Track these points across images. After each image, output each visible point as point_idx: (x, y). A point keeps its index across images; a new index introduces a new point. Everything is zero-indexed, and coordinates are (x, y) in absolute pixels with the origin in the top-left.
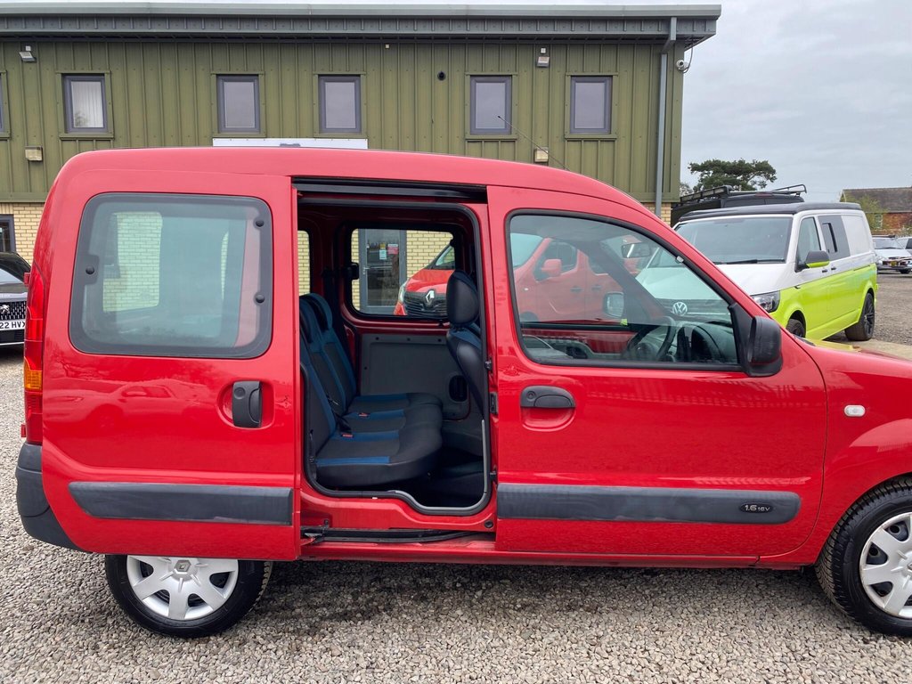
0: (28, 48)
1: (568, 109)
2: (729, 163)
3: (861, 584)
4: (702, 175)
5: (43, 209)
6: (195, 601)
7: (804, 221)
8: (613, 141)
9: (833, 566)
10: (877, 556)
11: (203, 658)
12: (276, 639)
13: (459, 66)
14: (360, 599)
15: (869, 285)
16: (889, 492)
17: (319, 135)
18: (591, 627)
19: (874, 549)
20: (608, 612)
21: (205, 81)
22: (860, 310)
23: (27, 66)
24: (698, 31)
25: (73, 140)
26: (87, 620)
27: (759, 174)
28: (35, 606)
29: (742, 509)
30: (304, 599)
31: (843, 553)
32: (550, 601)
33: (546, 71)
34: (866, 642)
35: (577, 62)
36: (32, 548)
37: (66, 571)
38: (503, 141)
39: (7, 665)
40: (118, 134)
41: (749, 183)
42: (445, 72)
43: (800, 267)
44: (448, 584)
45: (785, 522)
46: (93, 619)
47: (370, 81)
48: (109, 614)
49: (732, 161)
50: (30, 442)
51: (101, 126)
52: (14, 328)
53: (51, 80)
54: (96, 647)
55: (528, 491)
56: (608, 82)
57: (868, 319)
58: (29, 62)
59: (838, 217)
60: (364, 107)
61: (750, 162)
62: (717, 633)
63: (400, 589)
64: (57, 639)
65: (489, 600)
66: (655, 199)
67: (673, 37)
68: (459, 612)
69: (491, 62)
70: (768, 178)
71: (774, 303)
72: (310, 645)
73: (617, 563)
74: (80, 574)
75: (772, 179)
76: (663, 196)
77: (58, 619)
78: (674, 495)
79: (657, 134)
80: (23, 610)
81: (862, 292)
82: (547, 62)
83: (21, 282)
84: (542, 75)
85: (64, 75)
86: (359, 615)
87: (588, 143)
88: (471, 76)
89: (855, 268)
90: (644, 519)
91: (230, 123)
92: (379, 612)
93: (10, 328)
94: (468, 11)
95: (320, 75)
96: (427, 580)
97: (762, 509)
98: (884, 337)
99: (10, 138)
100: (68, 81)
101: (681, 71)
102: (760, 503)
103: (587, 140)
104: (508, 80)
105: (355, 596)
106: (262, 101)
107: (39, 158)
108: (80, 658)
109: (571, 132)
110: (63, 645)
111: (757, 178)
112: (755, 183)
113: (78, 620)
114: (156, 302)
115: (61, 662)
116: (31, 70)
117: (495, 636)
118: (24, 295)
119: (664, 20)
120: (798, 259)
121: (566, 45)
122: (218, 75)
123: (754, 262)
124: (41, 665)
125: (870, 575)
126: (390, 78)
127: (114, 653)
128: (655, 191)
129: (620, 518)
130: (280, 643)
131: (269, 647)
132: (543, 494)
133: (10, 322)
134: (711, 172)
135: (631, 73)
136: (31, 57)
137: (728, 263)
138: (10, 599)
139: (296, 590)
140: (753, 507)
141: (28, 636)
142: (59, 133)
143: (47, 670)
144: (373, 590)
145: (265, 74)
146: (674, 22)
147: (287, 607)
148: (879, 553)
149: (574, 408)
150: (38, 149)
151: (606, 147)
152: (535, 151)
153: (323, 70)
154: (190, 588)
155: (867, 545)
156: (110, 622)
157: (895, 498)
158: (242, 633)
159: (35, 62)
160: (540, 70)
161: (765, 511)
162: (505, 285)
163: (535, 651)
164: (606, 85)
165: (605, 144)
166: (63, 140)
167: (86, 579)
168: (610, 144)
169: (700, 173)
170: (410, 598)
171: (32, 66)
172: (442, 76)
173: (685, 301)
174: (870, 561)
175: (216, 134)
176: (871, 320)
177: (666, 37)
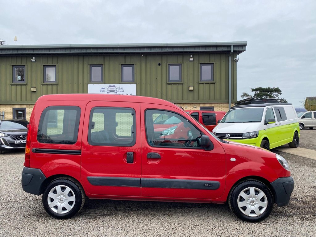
0: (34, 58)
1: (199, 74)
2: (265, 88)
3: (238, 207)
4: (256, 93)
5: (34, 106)
6: (64, 209)
7: (268, 109)
8: (214, 83)
9: (231, 202)
10: (242, 199)
11: (65, 223)
12: (84, 220)
13: (165, 61)
14: (109, 212)
15: (296, 129)
16: (244, 182)
17: (121, 83)
18: (168, 218)
19: (241, 197)
20: (174, 216)
21: (86, 67)
22: (292, 138)
23: (33, 63)
24: (240, 49)
25: (46, 85)
26: (37, 215)
27: (276, 92)
28: (24, 212)
29: (205, 185)
30: (94, 212)
31: (233, 198)
32: (160, 213)
33: (192, 62)
34: (240, 223)
35: (202, 59)
36: (24, 200)
37: (33, 205)
38: (179, 84)
39: (16, 224)
40: (59, 83)
41: (272, 95)
42: (161, 63)
43: (266, 123)
44: (134, 209)
45: (216, 189)
46: (39, 215)
47: (137, 66)
48: (43, 214)
49: (266, 88)
50: (26, 167)
51: (54, 81)
52: (24, 143)
53: (40, 67)
54: (38, 221)
55: (149, 180)
56: (212, 65)
57: (296, 141)
58: (34, 62)
59: (283, 108)
60: (135, 74)
61: (272, 88)
62: (201, 221)
63: (120, 210)
64: (29, 219)
65: (143, 213)
66: (229, 102)
67: (232, 51)
68: (134, 215)
69: (175, 60)
70: (279, 93)
71: (257, 135)
72: (93, 221)
73: (175, 201)
74: (36, 206)
75: (280, 94)
76: (231, 101)
77: (29, 215)
78: (186, 181)
79: (229, 81)
80: (21, 213)
81: (293, 131)
82: (193, 59)
83: (26, 128)
84: (191, 64)
85: (44, 66)
86: (107, 215)
87: (206, 84)
88: (169, 64)
89: (289, 124)
90: (179, 188)
91: (93, 79)
92: (113, 215)
93: (23, 143)
94: (167, 45)
95: (121, 65)
96: (128, 208)
97: (210, 185)
98: (304, 146)
99: (27, 84)
100: (45, 68)
101: (236, 61)
102: (209, 184)
103: (206, 83)
104: (180, 65)
105: (108, 211)
106: (104, 73)
107: (35, 91)
108: (34, 223)
109: (201, 81)
110: (30, 220)
111: (275, 93)
112: (274, 95)
113: (35, 215)
114: (61, 133)
115: (30, 223)
116: (34, 64)
117: (142, 220)
118: (26, 133)
119: (229, 46)
120: (265, 121)
121: (199, 54)
122: (90, 65)
123: (251, 122)
124: (24, 224)
125: (240, 204)
126: (143, 65)
127: (43, 222)
128: (229, 99)
129: (173, 187)
130: (85, 221)
131: (82, 221)
132: (152, 181)
133: (23, 141)
134: (259, 91)
135: (220, 63)
136: (34, 60)
137: (243, 122)
138: (18, 211)
139: (93, 210)
140: (207, 185)
141: (22, 218)
142: (42, 83)
143: (26, 225)
144: (113, 210)
145: (105, 64)
146: (232, 47)
147: (90, 213)
148: (243, 199)
149: (160, 158)
150: (35, 88)
151: (212, 86)
152: (189, 87)
153: (122, 63)
154: (63, 205)
155: (239, 196)
156: (43, 216)
157: (246, 183)
158: (76, 218)
159: (36, 62)
160: (190, 62)
161: (210, 186)
162: (144, 127)
163: (151, 223)
164: (212, 66)
165: (212, 85)
166: (43, 85)
167: (38, 207)
168: (213, 85)
169: (255, 92)
170: (122, 212)
171: (35, 63)
172: (159, 64)
173: (230, 134)
174: (240, 201)
175: (89, 83)
176: (298, 141)
177: (230, 51)
